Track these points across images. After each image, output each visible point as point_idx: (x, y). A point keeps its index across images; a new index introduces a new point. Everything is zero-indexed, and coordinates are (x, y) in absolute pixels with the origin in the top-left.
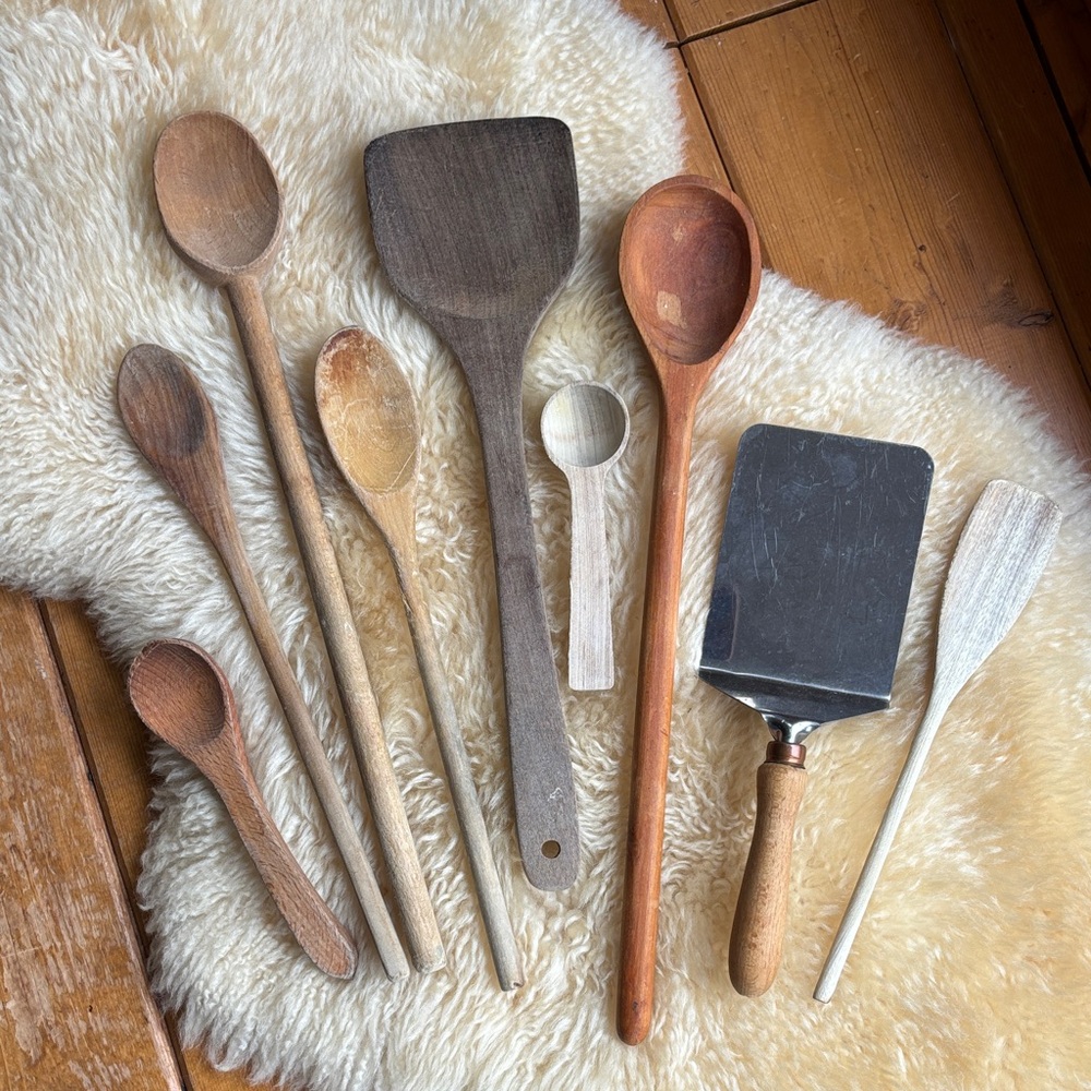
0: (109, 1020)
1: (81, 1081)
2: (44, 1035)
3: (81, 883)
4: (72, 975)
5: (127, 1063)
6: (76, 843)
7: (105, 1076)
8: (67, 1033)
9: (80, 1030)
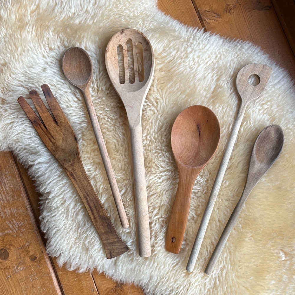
0: (17, 210)
1: (10, 227)
3: (7, 173)
4: (6, 198)
5: (22, 221)
6: (5, 162)
7: (16, 225)
8: (5, 214)
9: (9, 213)
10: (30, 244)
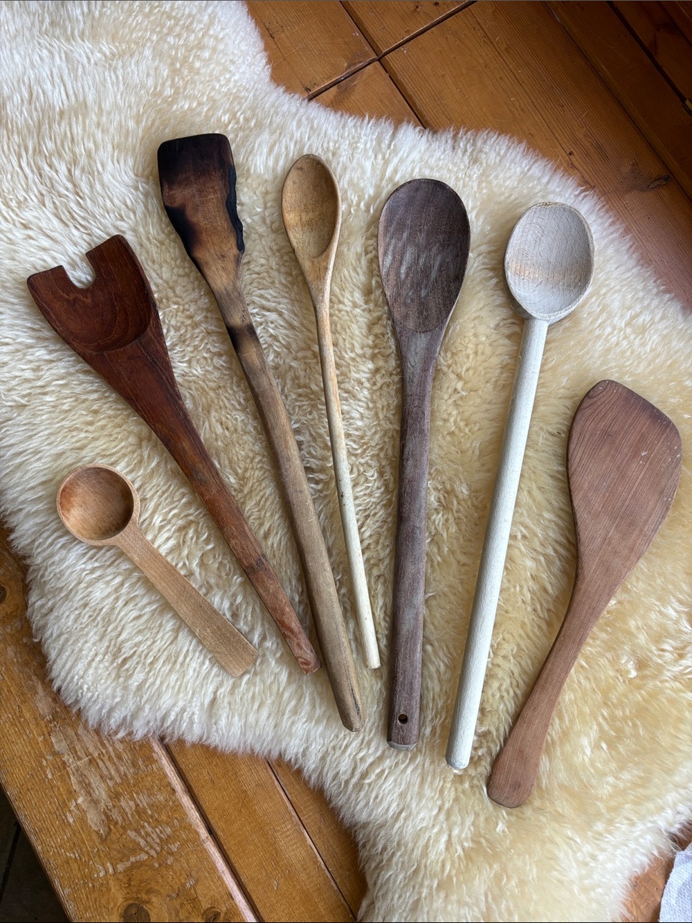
0: (149, 796)
1: (139, 844)
2: (108, 817)
4: (117, 770)
5: (168, 824)
7: (154, 836)
8: (123, 812)
9: (131, 807)
10: (197, 881)
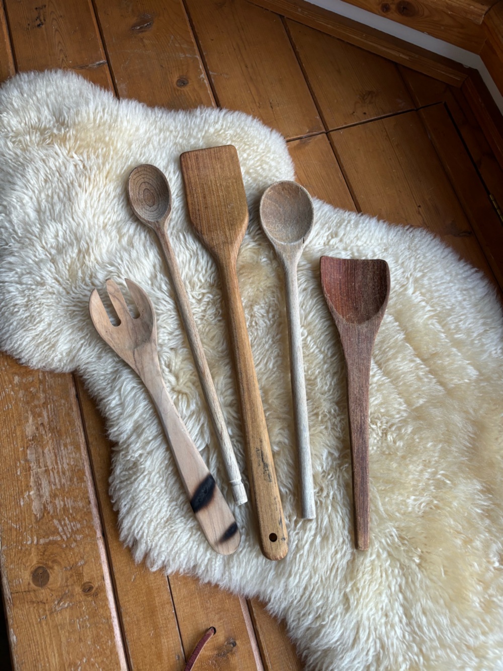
0: (74, 502)
1: (58, 529)
2: (45, 507)
3: (68, 441)
4: (60, 481)
5: (79, 522)
6: (68, 423)
7: (69, 527)
8: (55, 508)
9: (61, 505)
10: (86, 563)
